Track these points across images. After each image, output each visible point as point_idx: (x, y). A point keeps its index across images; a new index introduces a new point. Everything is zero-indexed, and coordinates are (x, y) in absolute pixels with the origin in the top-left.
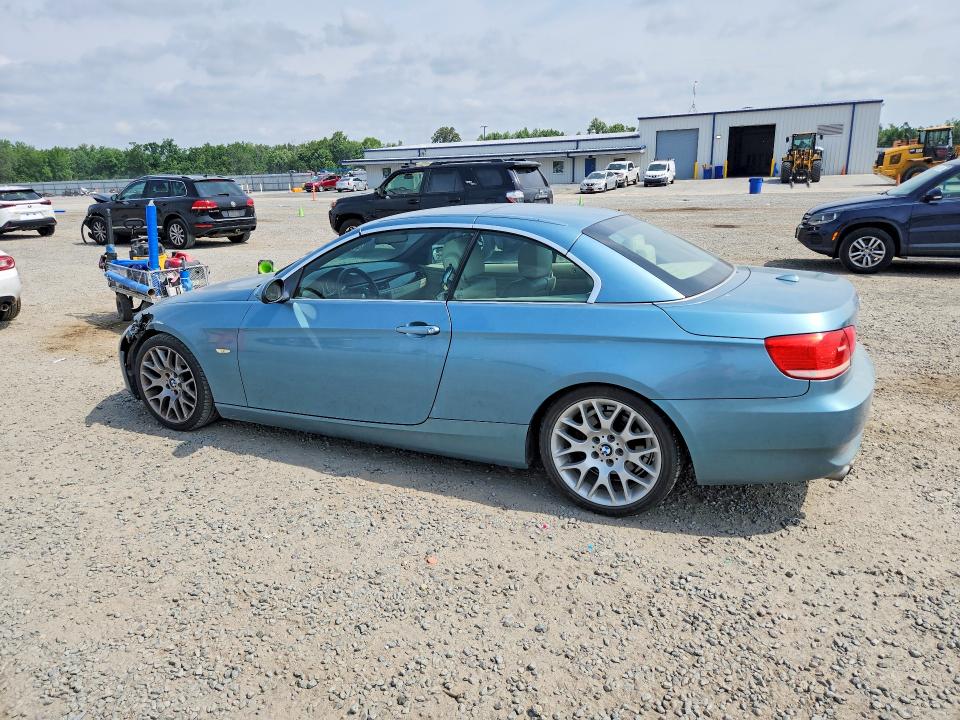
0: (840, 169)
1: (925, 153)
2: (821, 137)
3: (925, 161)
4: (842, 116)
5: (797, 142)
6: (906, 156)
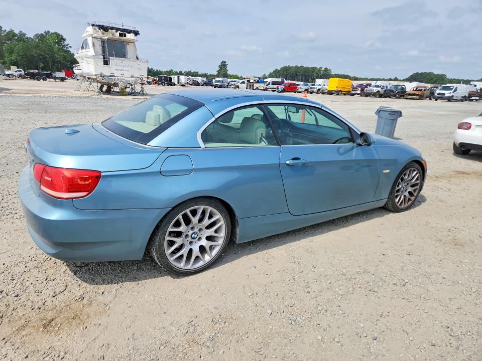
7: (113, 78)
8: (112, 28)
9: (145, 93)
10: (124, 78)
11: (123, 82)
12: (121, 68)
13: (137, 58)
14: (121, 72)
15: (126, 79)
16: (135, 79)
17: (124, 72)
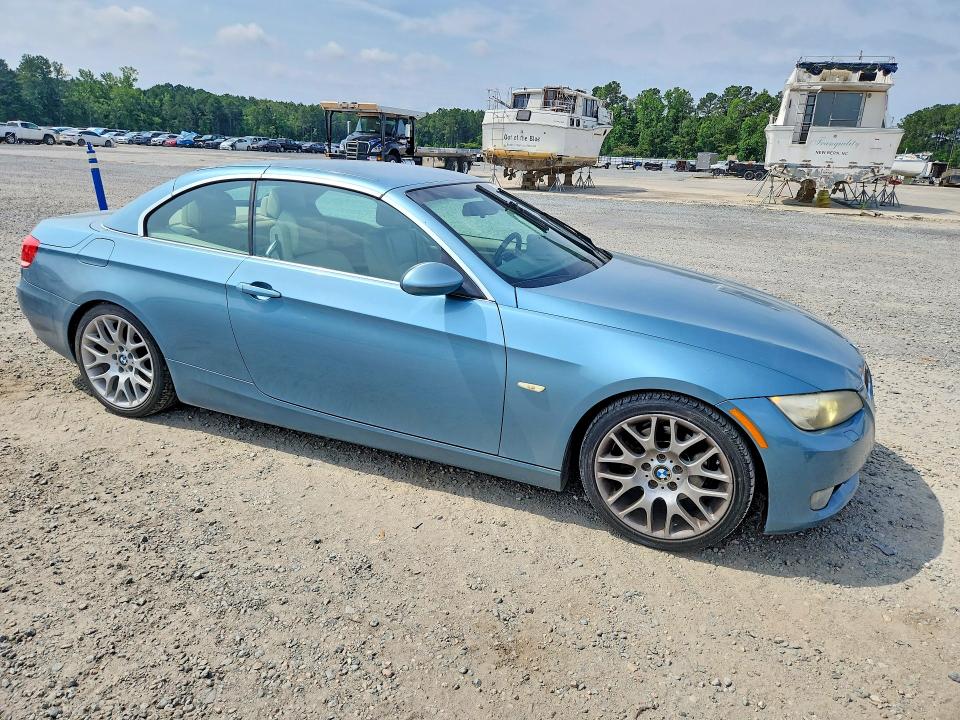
7: (805, 170)
8: (830, 66)
9: (896, 202)
10: (831, 170)
11: (827, 177)
12: (830, 148)
13: (883, 126)
14: (827, 157)
15: (836, 171)
16: (858, 170)
17: (835, 157)
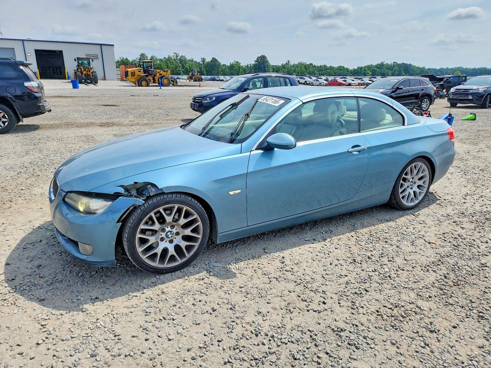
0: (102, 78)
1: (145, 72)
2: (93, 61)
3: (146, 76)
4: (96, 51)
5: (80, 62)
6: (137, 73)
